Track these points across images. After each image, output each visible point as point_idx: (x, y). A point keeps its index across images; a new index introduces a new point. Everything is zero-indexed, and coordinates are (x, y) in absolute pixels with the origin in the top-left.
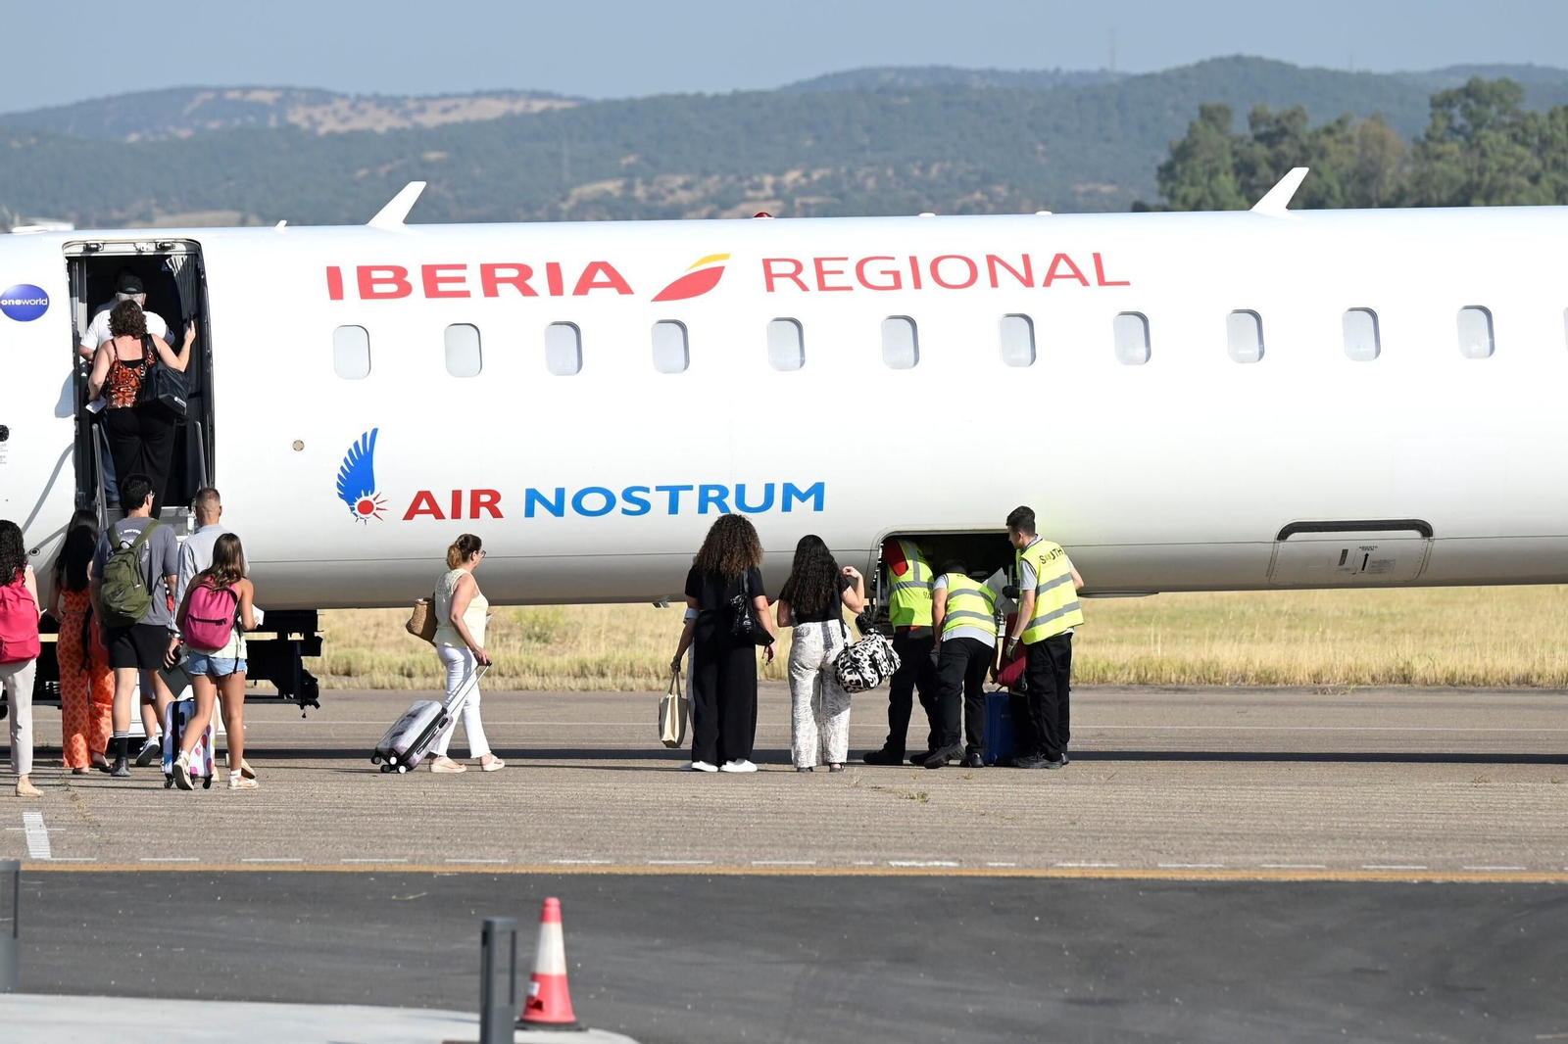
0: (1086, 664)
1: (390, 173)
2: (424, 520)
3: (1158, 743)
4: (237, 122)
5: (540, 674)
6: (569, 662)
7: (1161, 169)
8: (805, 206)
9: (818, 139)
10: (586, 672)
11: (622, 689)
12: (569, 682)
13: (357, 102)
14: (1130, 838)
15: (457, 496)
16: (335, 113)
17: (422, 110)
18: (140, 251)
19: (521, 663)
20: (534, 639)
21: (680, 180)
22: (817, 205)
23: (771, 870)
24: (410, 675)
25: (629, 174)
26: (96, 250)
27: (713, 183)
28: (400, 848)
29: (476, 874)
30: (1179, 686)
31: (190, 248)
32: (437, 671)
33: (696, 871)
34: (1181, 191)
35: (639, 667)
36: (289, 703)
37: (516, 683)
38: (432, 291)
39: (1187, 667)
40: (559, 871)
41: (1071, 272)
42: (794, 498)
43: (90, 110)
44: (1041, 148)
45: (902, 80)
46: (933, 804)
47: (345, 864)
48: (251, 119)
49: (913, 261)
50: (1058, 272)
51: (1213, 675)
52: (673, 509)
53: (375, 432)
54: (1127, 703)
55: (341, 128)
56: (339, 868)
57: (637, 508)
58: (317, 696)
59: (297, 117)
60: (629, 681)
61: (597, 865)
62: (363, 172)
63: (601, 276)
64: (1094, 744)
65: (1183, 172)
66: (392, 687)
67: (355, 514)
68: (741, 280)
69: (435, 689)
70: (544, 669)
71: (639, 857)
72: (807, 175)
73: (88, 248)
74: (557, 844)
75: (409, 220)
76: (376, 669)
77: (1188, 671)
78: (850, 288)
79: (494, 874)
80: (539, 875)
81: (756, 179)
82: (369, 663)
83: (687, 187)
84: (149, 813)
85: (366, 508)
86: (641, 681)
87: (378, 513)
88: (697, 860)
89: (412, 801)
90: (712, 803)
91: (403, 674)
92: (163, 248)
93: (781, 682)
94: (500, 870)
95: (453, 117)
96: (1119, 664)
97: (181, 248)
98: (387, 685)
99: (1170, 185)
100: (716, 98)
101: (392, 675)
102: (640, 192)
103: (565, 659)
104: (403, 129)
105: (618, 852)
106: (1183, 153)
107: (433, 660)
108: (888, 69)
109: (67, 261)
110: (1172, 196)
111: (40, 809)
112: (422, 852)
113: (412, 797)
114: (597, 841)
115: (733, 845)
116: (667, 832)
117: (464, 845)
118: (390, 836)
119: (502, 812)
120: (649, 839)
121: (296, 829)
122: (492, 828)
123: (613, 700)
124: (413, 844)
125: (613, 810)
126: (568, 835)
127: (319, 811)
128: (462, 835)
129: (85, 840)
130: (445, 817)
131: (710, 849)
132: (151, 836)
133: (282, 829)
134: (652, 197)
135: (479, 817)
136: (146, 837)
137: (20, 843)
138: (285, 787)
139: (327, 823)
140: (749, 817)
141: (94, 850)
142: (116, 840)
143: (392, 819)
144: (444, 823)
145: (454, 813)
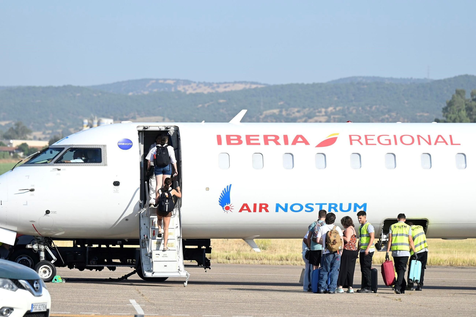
0: (434, 259)
1: (208, 106)
2: (245, 212)
3: (463, 284)
4: (162, 90)
5: (269, 259)
6: (277, 256)
7: (443, 109)
8: (334, 118)
9: (338, 98)
10: (282, 259)
11: (293, 265)
12: (277, 262)
13: (199, 84)
14: (469, 314)
15: (255, 205)
16: (192, 87)
17: (218, 87)
18: (160, 129)
19: (263, 256)
20: (262, 249)
21: (296, 110)
22: (338, 118)
24: (229, 259)
25: (281, 107)
26: (147, 128)
27: (306, 111)
28: (249, 313)
30: (463, 267)
31: (175, 128)
32: (237, 258)
34: (450, 116)
35: (298, 258)
36: (201, 267)
37: (261, 262)
38: (248, 143)
39: (465, 261)
41: (443, 141)
42: (357, 208)
43: (118, 85)
44: (406, 102)
45: (364, 80)
46: (404, 302)
48: (166, 89)
49: (395, 136)
50: (438, 141)
51: (473, 264)
53: (231, 185)
54: (448, 272)
55: (194, 92)
57: (310, 210)
58: (210, 266)
59: (180, 88)
60: (295, 262)
62: (200, 106)
63: (300, 139)
64: (443, 284)
65: (450, 109)
66: (223, 263)
67: (224, 210)
68: (342, 141)
69: (236, 263)
70: (269, 258)
72: (335, 109)
73: (144, 128)
74: (296, 312)
75: (242, 121)
76: (219, 257)
77: (465, 262)
78: (375, 144)
81: (319, 110)
82: (216, 255)
83: (298, 112)
84: (167, 300)
85: (228, 208)
86: (299, 262)
87: (231, 210)
90: (336, 300)
91: (227, 259)
92: (167, 128)
95: (228, 89)
96: (444, 260)
97: (173, 128)
98: (222, 262)
99: (446, 113)
100: (308, 85)
101: (223, 259)
102: (284, 113)
103: (275, 255)
104: (212, 93)
105: (315, 315)
106: (450, 104)
107: (236, 255)
108: (360, 77)
109: (138, 132)
110: (447, 117)
111: (134, 298)
112: (256, 314)
113: (245, 297)
114: (308, 312)
115: (349, 314)
116: (327, 309)
117: (268, 312)
118: (244, 309)
119: (274, 302)
120: (323, 311)
121: (214, 306)
122: (274, 307)
123: (291, 268)
124: (252, 312)
125: (307, 302)
126: (298, 310)
127: (219, 301)
128: (266, 309)
129: (152, 308)
130: (258, 303)
131: (343, 315)
132: (172, 308)
133: (210, 306)
134: (287, 115)
135: (268, 303)
136: (170, 308)
137: (133, 309)
138: (205, 293)
139: (223, 304)
140: (350, 305)
141: (157, 311)
142: (162, 309)
143: (242, 304)
144: (258, 305)
145: (260, 302)
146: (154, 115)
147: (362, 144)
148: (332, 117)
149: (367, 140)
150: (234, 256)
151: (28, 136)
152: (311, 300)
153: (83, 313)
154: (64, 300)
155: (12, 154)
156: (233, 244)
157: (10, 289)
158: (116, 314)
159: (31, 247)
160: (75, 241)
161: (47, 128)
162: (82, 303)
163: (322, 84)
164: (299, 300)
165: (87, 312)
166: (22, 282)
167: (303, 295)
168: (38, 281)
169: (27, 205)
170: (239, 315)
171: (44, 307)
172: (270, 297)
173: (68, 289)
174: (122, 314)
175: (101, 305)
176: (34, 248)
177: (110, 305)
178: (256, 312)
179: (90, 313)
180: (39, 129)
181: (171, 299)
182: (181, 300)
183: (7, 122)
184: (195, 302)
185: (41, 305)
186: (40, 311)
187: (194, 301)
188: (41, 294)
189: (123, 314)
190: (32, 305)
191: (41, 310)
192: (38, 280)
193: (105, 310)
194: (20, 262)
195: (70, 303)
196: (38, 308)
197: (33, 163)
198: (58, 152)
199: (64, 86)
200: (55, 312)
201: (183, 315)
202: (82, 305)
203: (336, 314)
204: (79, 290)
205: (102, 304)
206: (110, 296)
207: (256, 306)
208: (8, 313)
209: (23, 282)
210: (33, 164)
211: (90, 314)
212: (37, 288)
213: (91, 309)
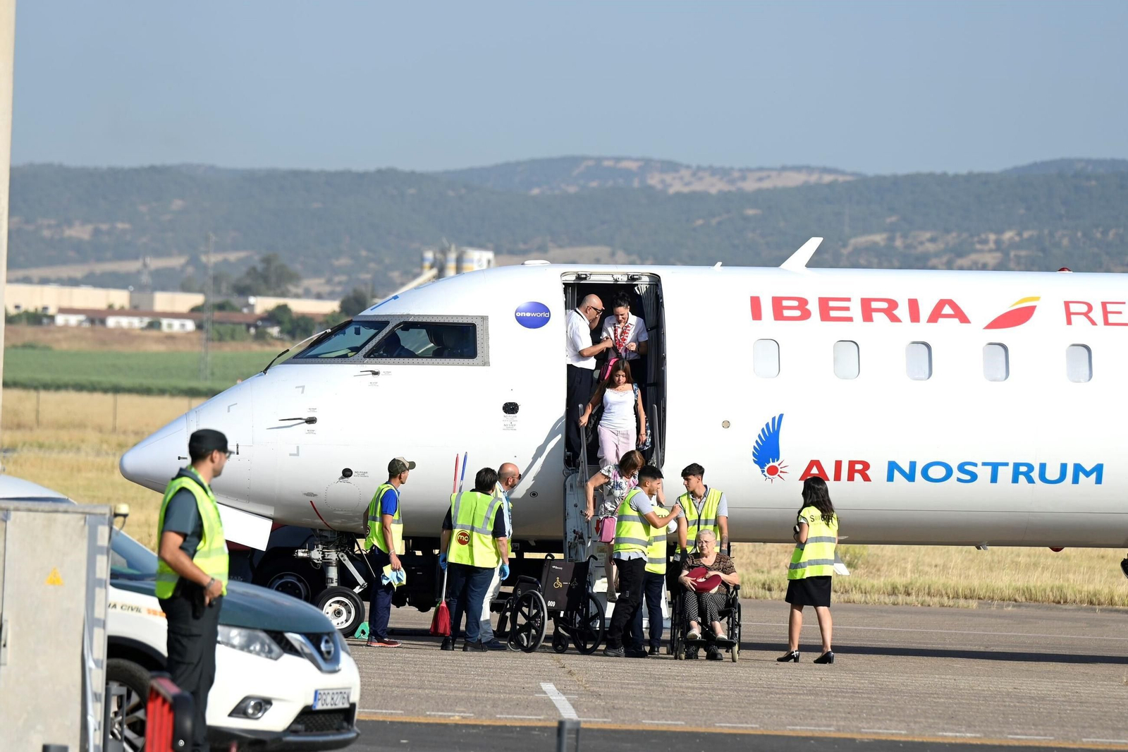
1: (719, 223)
4: (610, 183)
5: (864, 592)
6: (885, 584)
8: (1018, 257)
9: (1028, 209)
10: (896, 591)
11: (922, 605)
12: (884, 598)
13: (697, 171)
15: (838, 464)
16: (681, 178)
17: (743, 178)
18: (616, 281)
19: (850, 583)
21: (928, 235)
22: (1026, 257)
23: (1098, 745)
24: (770, 590)
25: (892, 229)
26: (585, 279)
27: (952, 238)
28: (826, 720)
29: (886, 741)
31: (652, 279)
33: (1044, 744)
35: (934, 590)
37: (846, 598)
38: (825, 316)
40: (946, 741)
42: (1081, 474)
43: (506, 170)
45: (1090, 168)
47: (790, 730)
48: (621, 181)
52: (994, 479)
53: (781, 416)
55: (686, 190)
56: (786, 733)
57: (968, 477)
59: (654, 180)
60: (927, 599)
61: (972, 738)
62: (700, 222)
63: (947, 310)
66: (756, 598)
67: (764, 475)
68: (1048, 315)
70: (865, 589)
71: (1000, 732)
72: (1020, 234)
73: (579, 277)
74: (937, 721)
75: (810, 265)
79: (900, 742)
80: (932, 743)
81: (983, 236)
83: (933, 240)
84: (630, 686)
85: (773, 471)
86: (936, 599)
87: (781, 475)
88: (1042, 736)
89: (815, 684)
90: (1030, 693)
91: (765, 588)
92: (632, 278)
93: (1036, 603)
94: (903, 739)
95: (766, 184)
97: (646, 279)
98: (753, 596)
100: (956, 176)
101: (757, 589)
102: (899, 243)
103: (880, 582)
104: (730, 192)
105: (982, 728)
108: (1080, 160)
109: (564, 286)
111: (550, 680)
112: (842, 723)
113: (812, 681)
114: (964, 719)
115: (1063, 726)
116: (1011, 714)
117: (870, 719)
118: (813, 710)
119: (883, 695)
120: (1000, 719)
121: (743, 702)
122: (883, 707)
123: (916, 613)
124: (833, 717)
125: (962, 696)
126: (941, 714)
127: (752, 691)
128: (865, 711)
129: (596, 705)
130: (844, 697)
131: (1049, 728)
132: (642, 704)
133: (732, 702)
134: (907, 247)
135: (868, 698)
136: (638, 705)
137: (550, 705)
138: (717, 670)
139: (762, 698)
140: (1063, 705)
141: (606, 713)
142: (618, 706)
143: (807, 698)
144: (846, 701)
145: (849, 695)
146: (591, 242)
147: (1094, 323)
148: (1012, 254)
149: (1106, 313)
150: (782, 583)
151: (293, 289)
152: (969, 690)
153: (433, 713)
154: (384, 681)
155: (253, 331)
156: (778, 552)
157: (263, 655)
158: (510, 716)
159: (305, 555)
160: (411, 541)
161: (336, 271)
162: (430, 689)
163: (988, 175)
164: (942, 690)
165: (442, 711)
166: (292, 637)
167: (950, 679)
168: (330, 637)
169: (297, 454)
170: (802, 725)
171: (344, 698)
172: (873, 683)
173: (393, 655)
174: (524, 717)
175: (473, 694)
176: (313, 557)
177: (496, 696)
178: (841, 718)
179: (450, 714)
180: (316, 273)
181: (638, 684)
182: (661, 685)
183: (242, 254)
184: (696, 691)
185: (337, 693)
186: (334, 707)
187: (693, 688)
188: (337, 669)
189: (528, 717)
190: (316, 692)
191: (335, 705)
192: (331, 635)
193: (486, 707)
194: (280, 589)
195: (401, 689)
196: (329, 700)
197: (316, 356)
198: (373, 332)
199: (379, 172)
200: (366, 710)
201: (670, 722)
202: (430, 695)
203: (1033, 727)
204: (419, 658)
205: (476, 692)
206: (493, 672)
207: (841, 705)
208: (260, 711)
209: (295, 638)
210: (316, 359)
211: (450, 716)
212: (329, 653)
213: (451, 705)
